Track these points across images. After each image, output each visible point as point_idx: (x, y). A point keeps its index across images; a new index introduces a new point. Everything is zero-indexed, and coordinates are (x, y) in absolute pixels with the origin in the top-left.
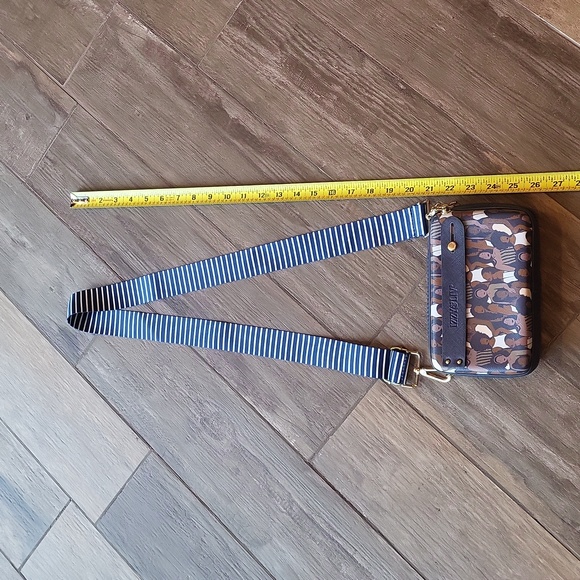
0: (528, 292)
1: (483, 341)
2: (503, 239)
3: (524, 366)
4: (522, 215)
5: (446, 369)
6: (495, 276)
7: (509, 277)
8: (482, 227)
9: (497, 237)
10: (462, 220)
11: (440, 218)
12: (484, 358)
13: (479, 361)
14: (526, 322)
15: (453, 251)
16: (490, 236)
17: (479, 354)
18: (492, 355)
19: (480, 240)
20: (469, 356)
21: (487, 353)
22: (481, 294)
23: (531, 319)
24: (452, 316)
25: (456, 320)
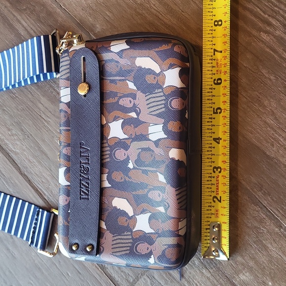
0: (181, 154)
1: (122, 221)
2: (150, 79)
3: (173, 259)
4: (174, 45)
6: (139, 131)
7: (156, 132)
8: (123, 62)
10: (97, 54)
11: (70, 51)
12: (121, 245)
13: (115, 248)
14: (178, 197)
15: (85, 96)
16: (133, 74)
17: (115, 238)
18: (131, 241)
19: (120, 80)
20: (103, 241)
21: (125, 237)
22: (120, 154)
23: (184, 193)
24: (82, 184)
25: (88, 190)
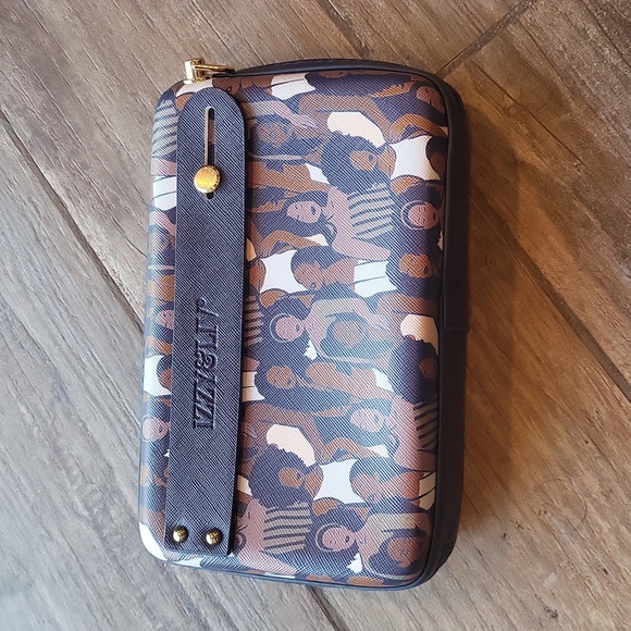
0: (426, 328)
1: (287, 477)
2: (359, 160)
3: (405, 564)
4: (417, 85)
5: (174, 555)
6: (331, 275)
7: (373, 277)
8: (300, 121)
9: (339, 153)
10: (240, 102)
11: (178, 94)
12: (287, 531)
13: (271, 537)
14: (419, 423)
15: (210, 195)
16: (320, 149)
17: (272, 515)
18: (310, 522)
19: (290, 163)
20: (243, 521)
21: (295, 513)
22: (287, 328)
23: (433, 416)
24: (200, 393)
25: (213, 408)
